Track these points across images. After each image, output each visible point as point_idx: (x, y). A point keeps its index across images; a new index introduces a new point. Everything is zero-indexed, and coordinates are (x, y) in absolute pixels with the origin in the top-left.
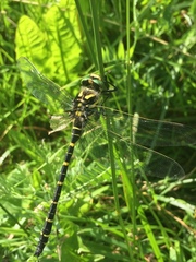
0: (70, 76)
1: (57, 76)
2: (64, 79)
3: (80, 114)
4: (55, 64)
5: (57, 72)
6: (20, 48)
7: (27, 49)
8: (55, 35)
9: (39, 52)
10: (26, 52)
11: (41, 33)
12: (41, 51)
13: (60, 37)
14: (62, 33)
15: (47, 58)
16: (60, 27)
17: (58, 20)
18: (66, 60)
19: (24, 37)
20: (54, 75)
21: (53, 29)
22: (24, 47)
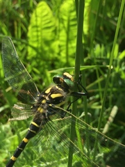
0: (70, 59)
1: (59, 57)
2: (64, 61)
3: (42, 111)
4: (60, 46)
5: (59, 54)
6: (34, 27)
7: (39, 29)
8: (66, 23)
9: (48, 34)
10: (37, 31)
11: (53, 19)
12: (50, 34)
13: (69, 26)
14: (72, 23)
15: (53, 40)
16: (72, 18)
17: (71, 12)
18: (69, 46)
19: (39, 19)
20: (56, 55)
21: (65, 18)
22: (37, 26)
